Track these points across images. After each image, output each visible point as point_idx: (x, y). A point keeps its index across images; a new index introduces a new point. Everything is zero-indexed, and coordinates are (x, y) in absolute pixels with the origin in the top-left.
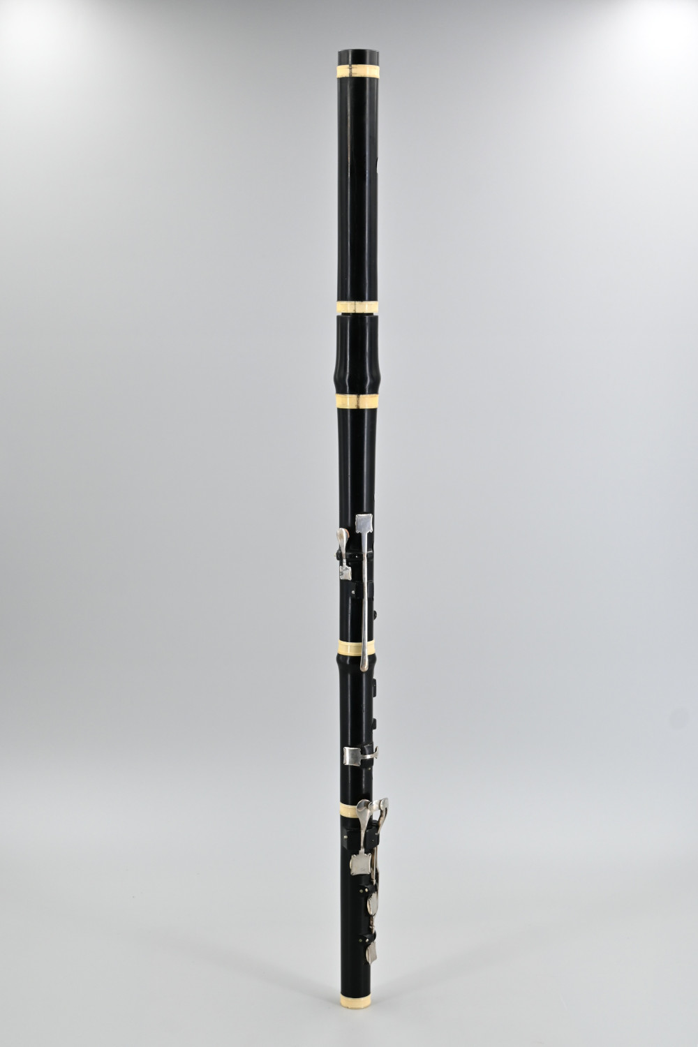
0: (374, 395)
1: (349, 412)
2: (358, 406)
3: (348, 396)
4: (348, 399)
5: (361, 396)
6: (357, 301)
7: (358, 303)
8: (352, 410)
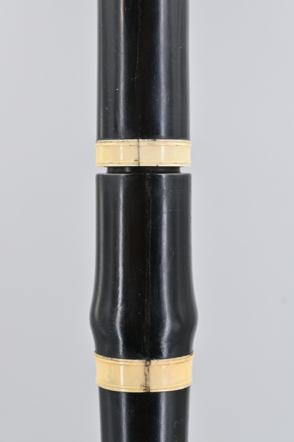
0: (183, 358)
1: (124, 401)
2: (147, 387)
3: (122, 362)
4: (122, 368)
5: (154, 362)
6: (143, 138)
7: (144, 143)
8: (132, 397)
